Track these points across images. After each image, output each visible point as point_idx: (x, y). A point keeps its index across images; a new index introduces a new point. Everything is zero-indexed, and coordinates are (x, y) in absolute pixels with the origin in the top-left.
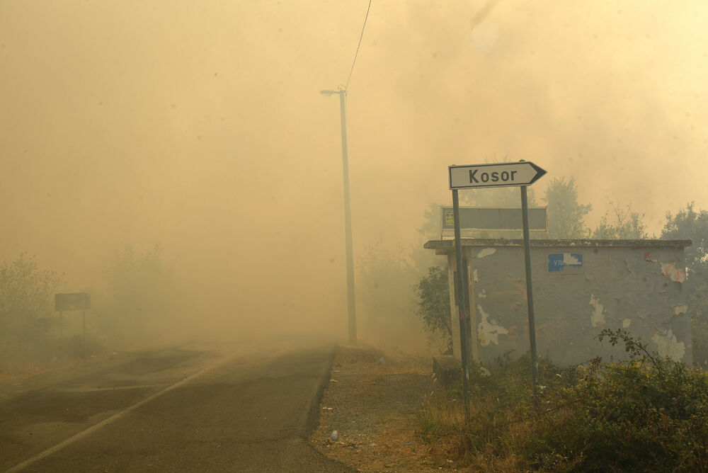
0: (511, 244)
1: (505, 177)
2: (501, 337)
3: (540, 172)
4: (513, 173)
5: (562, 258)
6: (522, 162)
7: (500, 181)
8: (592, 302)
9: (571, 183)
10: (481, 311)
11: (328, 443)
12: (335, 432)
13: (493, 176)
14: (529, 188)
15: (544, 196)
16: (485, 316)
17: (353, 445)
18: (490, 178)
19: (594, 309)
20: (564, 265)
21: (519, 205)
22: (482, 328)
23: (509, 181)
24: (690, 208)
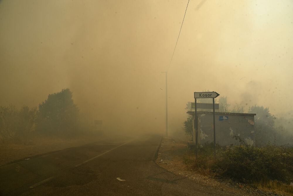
0: (210, 113)
1: (209, 95)
2: (206, 137)
3: (218, 95)
4: (211, 95)
5: (223, 117)
6: (213, 92)
7: (208, 97)
8: (230, 129)
9: (226, 98)
10: (201, 130)
11: (160, 163)
12: (162, 160)
13: (205, 95)
14: (215, 99)
15: (218, 101)
16: (202, 131)
17: (166, 164)
18: (205, 96)
19: (231, 131)
20: (223, 119)
21: (212, 103)
22: (201, 135)
23: (210, 97)
24: (255, 105)
